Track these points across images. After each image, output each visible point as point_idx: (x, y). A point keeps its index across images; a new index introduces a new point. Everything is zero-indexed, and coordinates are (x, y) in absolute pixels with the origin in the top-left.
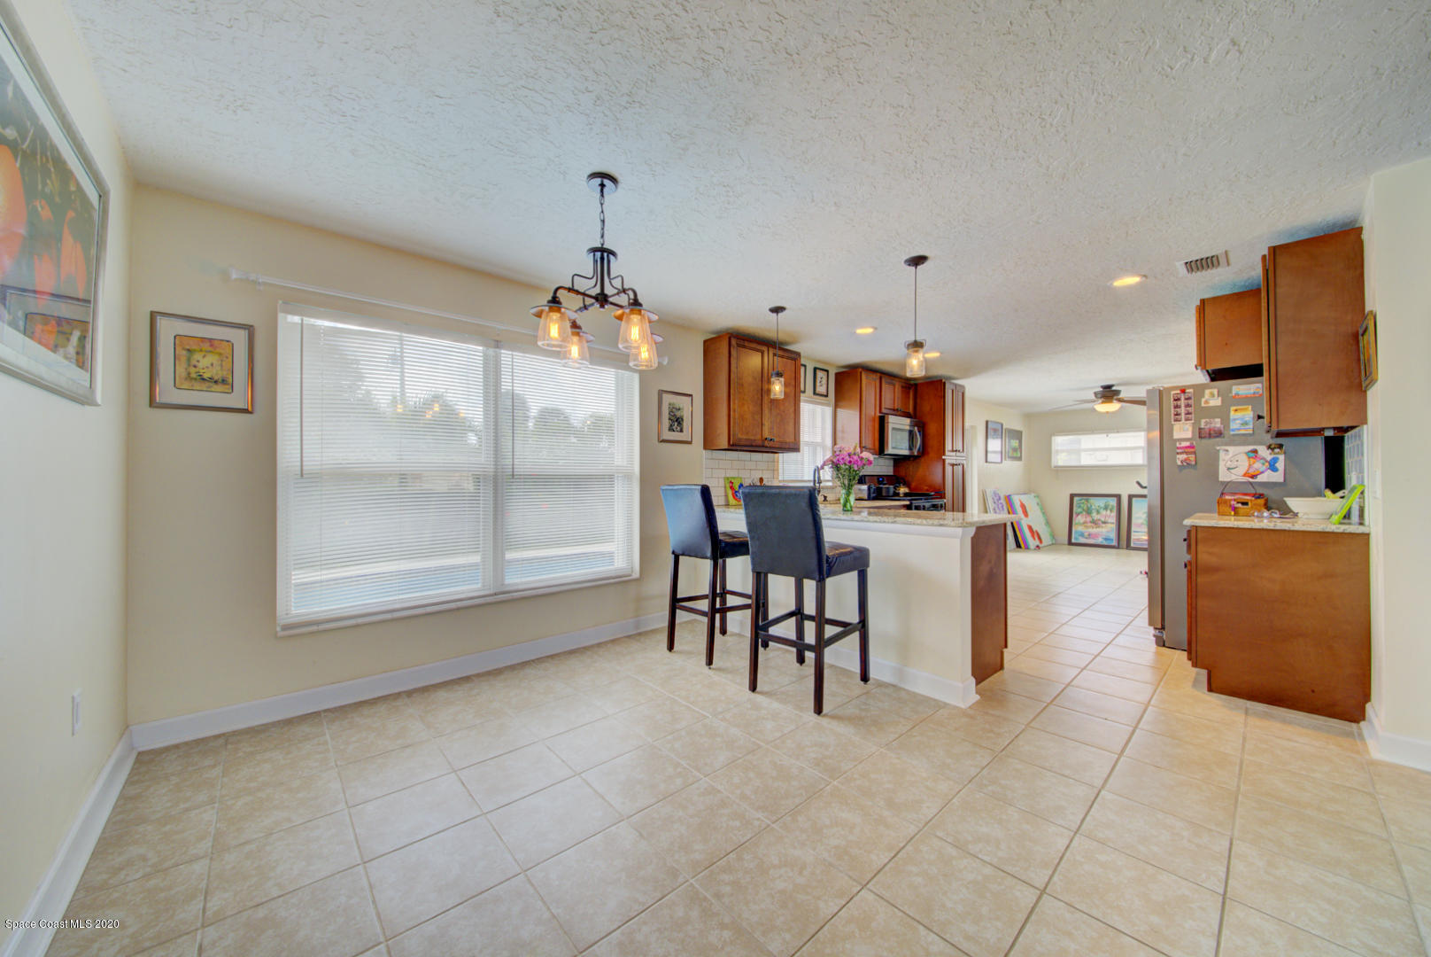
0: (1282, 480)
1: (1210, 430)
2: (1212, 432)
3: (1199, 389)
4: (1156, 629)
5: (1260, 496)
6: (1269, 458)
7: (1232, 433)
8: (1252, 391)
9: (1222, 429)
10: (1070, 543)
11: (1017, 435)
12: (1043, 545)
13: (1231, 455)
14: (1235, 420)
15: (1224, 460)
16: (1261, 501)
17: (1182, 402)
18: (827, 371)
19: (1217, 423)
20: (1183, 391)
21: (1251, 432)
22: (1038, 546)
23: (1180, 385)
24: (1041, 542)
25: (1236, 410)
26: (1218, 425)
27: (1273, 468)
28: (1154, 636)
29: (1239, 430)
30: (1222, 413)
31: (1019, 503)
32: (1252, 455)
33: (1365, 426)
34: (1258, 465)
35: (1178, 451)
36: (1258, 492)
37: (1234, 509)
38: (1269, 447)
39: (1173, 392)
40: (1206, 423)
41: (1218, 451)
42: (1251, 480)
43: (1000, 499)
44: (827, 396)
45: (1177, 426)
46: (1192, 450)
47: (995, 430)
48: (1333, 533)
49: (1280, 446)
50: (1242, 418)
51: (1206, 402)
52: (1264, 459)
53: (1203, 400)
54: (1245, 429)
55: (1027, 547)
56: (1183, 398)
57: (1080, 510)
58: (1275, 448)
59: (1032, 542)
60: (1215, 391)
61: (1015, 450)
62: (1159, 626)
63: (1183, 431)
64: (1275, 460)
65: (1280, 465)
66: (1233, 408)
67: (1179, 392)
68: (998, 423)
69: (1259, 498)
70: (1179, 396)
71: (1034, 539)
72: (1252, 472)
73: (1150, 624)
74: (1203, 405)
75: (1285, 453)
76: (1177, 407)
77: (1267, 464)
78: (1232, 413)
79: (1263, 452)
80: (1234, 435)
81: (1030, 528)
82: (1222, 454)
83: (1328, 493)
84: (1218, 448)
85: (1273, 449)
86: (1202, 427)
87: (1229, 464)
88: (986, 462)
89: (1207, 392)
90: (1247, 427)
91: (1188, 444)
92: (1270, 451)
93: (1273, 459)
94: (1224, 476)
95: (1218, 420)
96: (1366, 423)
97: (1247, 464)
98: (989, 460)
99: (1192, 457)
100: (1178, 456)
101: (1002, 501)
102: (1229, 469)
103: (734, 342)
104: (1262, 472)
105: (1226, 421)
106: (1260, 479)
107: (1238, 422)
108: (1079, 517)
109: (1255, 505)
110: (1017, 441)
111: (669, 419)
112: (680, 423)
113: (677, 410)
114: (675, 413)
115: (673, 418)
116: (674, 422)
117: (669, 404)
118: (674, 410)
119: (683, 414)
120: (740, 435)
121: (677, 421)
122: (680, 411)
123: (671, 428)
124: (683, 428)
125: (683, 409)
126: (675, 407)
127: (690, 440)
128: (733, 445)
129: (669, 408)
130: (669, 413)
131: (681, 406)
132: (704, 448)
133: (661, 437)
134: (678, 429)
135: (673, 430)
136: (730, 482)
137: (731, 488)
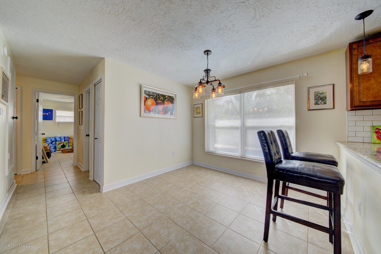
103: (354, 46)
111: (315, 99)
112: (323, 100)
113: (321, 94)
114: (319, 96)
115: (318, 98)
116: (318, 100)
117: (314, 93)
118: (318, 94)
119: (326, 95)
120: (365, 100)
121: (321, 99)
122: (323, 94)
123: (316, 104)
124: (326, 102)
125: (326, 93)
126: (320, 93)
127: (332, 107)
128: (355, 107)
129: (314, 94)
130: (315, 97)
131: (324, 91)
132: (347, 110)
133: (309, 108)
134: (322, 103)
135: (318, 104)
136: (377, 129)
137: (376, 132)
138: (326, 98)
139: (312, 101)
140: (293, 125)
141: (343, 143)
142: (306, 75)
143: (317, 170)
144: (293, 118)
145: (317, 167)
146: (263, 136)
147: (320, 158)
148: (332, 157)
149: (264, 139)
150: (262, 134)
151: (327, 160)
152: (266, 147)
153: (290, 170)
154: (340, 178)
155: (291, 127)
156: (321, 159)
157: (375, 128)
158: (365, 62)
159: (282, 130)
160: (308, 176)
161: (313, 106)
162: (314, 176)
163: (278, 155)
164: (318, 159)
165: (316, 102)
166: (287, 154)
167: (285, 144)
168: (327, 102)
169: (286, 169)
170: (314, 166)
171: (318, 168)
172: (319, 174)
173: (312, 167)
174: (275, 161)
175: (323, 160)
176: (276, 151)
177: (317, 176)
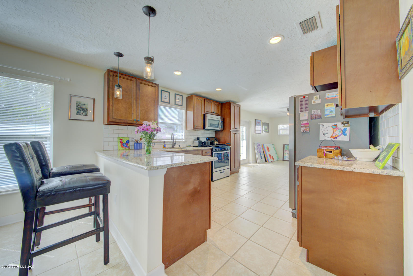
0: (348, 140)
1: (316, 115)
2: (316, 116)
3: (311, 95)
4: (292, 209)
5: (338, 148)
6: (342, 128)
7: (325, 116)
8: (335, 96)
9: (321, 115)
10: (283, 160)
11: (267, 125)
12: (274, 161)
13: (324, 128)
14: (327, 110)
15: (322, 130)
16: (338, 151)
17: (304, 103)
18: (182, 96)
19: (319, 112)
20: (304, 97)
21: (334, 116)
22: (272, 161)
23: (303, 94)
24: (273, 160)
25: (327, 105)
26: (319, 113)
27: (344, 134)
28: (292, 213)
29: (329, 115)
30: (321, 106)
31: (266, 147)
32: (335, 127)
33: (400, 104)
34: (337, 133)
35: (302, 126)
36: (337, 146)
37: (325, 154)
38: (342, 123)
39: (300, 98)
40: (314, 112)
41: (319, 125)
42: (334, 140)
43: (260, 145)
44: (182, 106)
45: (301, 114)
46: (308, 125)
47: (258, 123)
48: (379, 175)
49: (348, 123)
50: (330, 109)
51: (314, 102)
52: (340, 129)
53: (313, 101)
54: (332, 115)
55: (268, 162)
56: (304, 101)
57: (286, 149)
58: (345, 123)
59: (270, 160)
60: (318, 96)
61: (266, 129)
62: (294, 209)
63: (304, 116)
64: (345, 130)
65: (348, 132)
66: (326, 104)
67: (302, 98)
68: (260, 120)
69: (337, 149)
70: (302, 100)
71: (271, 159)
72: (334, 135)
73: (290, 207)
74: (313, 103)
75: (350, 126)
76: (301, 105)
77: (342, 132)
78: (326, 106)
79: (340, 125)
80: (326, 117)
81: (270, 155)
82: (321, 126)
83: (372, 146)
84: (319, 124)
85: (344, 124)
86: (312, 114)
87: (324, 132)
88: (255, 133)
89: (315, 97)
90: (332, 113)
91: (305, 122)
92: (343, 125)
93: (344, 129)
94: (322, 138)
95: (319, 110)
96: (401, 102)
97: (332, 132)
98: (256, 132)
99: (308, 129)
100: (302, 128)
101: (261, 146)
102: (324, 134)
103: (111, 74)
104: (339, 136)
105: (323, 111)
106: (338, 139)
107: (328, 111)
108: (286, 151)
109: (335, 153)
110: (267, 126)
111: (77, 109)
112: (85, 111)
113: (83, 105)
114: (81, 106)
115: (80, 109)
116: (80, 110)
117: (77, 102)
118: (80, 105)
119: (87, 107)
120: (116, 118)
121: (82, 110)
122: (85, 106)
123: (78, 114)
124: (87, 114)
125: (88, 105)
126: (82, 103)
127: (92, 120)
128: (110, 122)
129: (77, 104)
130: (77, 106)
131: (86, 103)
132: (103, 124)
133: (70, 117)
134: (84, 114)
135: (80, 115)
136: (121, 139)
137: (121, 142)
138: (87, 110)
139: (74, 110)
140: (50, 135)
141: (100, 151)
142: (69, 80)
143: (90, 180)
144: (50, 127)
145: (88, 176)
146: (15, 150)
147: (84, 168)
148: (93, 165)
149: (18, 155)
150: (14, 148)
151: (91, 169)
152: (22, 166)
153: (60, 188)
154: (108, 180)
155: (47, 137)
156: (86, 169)
157: (120, 139)
158: (118, 90)
159: (39, 141)
160: (82, 188)
161: (74, 116)
162: (88, 186)
163: (38, 174)
164: (83, 170)
165: (78, 112)
166: (47, 172)
167: (43, 159)
168: (89, 114)
169: (55, 189)
170: (85, 177)
171: (89, 178)
172: (92, 183)
173: (83, 178)
174: (37, 184)
175: (88, 169)
176: (35, 170)
177: (90, 185)
